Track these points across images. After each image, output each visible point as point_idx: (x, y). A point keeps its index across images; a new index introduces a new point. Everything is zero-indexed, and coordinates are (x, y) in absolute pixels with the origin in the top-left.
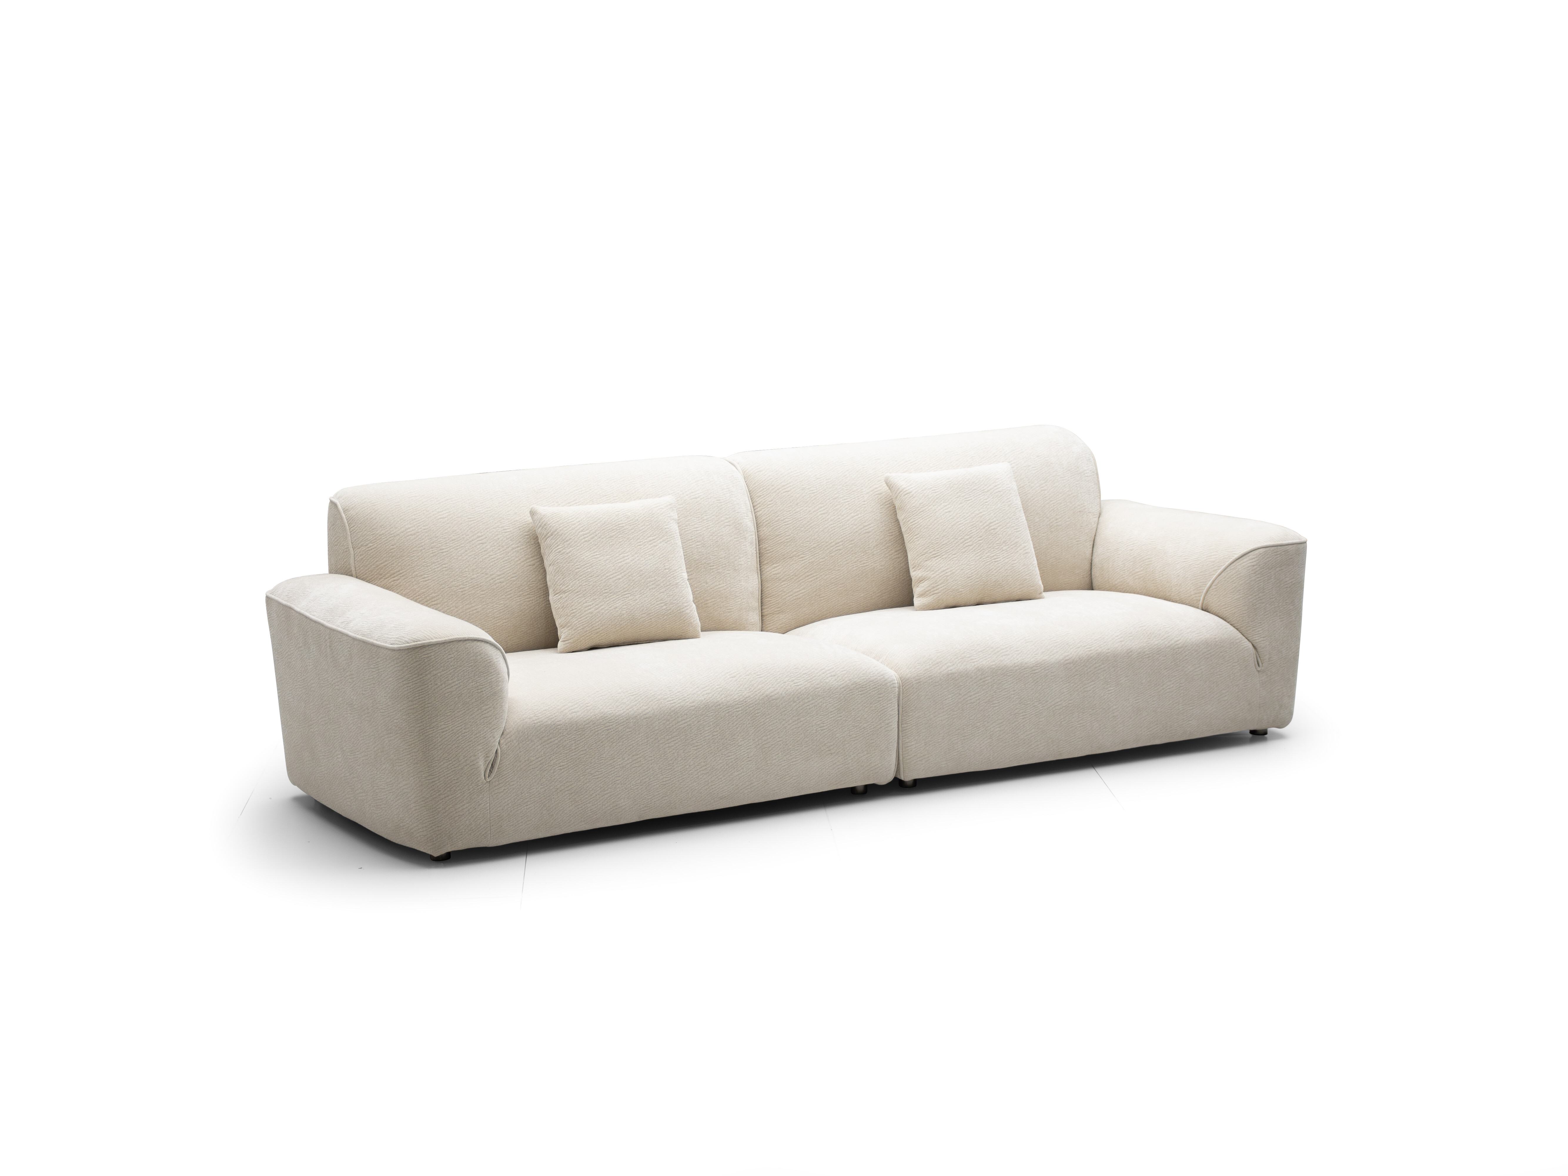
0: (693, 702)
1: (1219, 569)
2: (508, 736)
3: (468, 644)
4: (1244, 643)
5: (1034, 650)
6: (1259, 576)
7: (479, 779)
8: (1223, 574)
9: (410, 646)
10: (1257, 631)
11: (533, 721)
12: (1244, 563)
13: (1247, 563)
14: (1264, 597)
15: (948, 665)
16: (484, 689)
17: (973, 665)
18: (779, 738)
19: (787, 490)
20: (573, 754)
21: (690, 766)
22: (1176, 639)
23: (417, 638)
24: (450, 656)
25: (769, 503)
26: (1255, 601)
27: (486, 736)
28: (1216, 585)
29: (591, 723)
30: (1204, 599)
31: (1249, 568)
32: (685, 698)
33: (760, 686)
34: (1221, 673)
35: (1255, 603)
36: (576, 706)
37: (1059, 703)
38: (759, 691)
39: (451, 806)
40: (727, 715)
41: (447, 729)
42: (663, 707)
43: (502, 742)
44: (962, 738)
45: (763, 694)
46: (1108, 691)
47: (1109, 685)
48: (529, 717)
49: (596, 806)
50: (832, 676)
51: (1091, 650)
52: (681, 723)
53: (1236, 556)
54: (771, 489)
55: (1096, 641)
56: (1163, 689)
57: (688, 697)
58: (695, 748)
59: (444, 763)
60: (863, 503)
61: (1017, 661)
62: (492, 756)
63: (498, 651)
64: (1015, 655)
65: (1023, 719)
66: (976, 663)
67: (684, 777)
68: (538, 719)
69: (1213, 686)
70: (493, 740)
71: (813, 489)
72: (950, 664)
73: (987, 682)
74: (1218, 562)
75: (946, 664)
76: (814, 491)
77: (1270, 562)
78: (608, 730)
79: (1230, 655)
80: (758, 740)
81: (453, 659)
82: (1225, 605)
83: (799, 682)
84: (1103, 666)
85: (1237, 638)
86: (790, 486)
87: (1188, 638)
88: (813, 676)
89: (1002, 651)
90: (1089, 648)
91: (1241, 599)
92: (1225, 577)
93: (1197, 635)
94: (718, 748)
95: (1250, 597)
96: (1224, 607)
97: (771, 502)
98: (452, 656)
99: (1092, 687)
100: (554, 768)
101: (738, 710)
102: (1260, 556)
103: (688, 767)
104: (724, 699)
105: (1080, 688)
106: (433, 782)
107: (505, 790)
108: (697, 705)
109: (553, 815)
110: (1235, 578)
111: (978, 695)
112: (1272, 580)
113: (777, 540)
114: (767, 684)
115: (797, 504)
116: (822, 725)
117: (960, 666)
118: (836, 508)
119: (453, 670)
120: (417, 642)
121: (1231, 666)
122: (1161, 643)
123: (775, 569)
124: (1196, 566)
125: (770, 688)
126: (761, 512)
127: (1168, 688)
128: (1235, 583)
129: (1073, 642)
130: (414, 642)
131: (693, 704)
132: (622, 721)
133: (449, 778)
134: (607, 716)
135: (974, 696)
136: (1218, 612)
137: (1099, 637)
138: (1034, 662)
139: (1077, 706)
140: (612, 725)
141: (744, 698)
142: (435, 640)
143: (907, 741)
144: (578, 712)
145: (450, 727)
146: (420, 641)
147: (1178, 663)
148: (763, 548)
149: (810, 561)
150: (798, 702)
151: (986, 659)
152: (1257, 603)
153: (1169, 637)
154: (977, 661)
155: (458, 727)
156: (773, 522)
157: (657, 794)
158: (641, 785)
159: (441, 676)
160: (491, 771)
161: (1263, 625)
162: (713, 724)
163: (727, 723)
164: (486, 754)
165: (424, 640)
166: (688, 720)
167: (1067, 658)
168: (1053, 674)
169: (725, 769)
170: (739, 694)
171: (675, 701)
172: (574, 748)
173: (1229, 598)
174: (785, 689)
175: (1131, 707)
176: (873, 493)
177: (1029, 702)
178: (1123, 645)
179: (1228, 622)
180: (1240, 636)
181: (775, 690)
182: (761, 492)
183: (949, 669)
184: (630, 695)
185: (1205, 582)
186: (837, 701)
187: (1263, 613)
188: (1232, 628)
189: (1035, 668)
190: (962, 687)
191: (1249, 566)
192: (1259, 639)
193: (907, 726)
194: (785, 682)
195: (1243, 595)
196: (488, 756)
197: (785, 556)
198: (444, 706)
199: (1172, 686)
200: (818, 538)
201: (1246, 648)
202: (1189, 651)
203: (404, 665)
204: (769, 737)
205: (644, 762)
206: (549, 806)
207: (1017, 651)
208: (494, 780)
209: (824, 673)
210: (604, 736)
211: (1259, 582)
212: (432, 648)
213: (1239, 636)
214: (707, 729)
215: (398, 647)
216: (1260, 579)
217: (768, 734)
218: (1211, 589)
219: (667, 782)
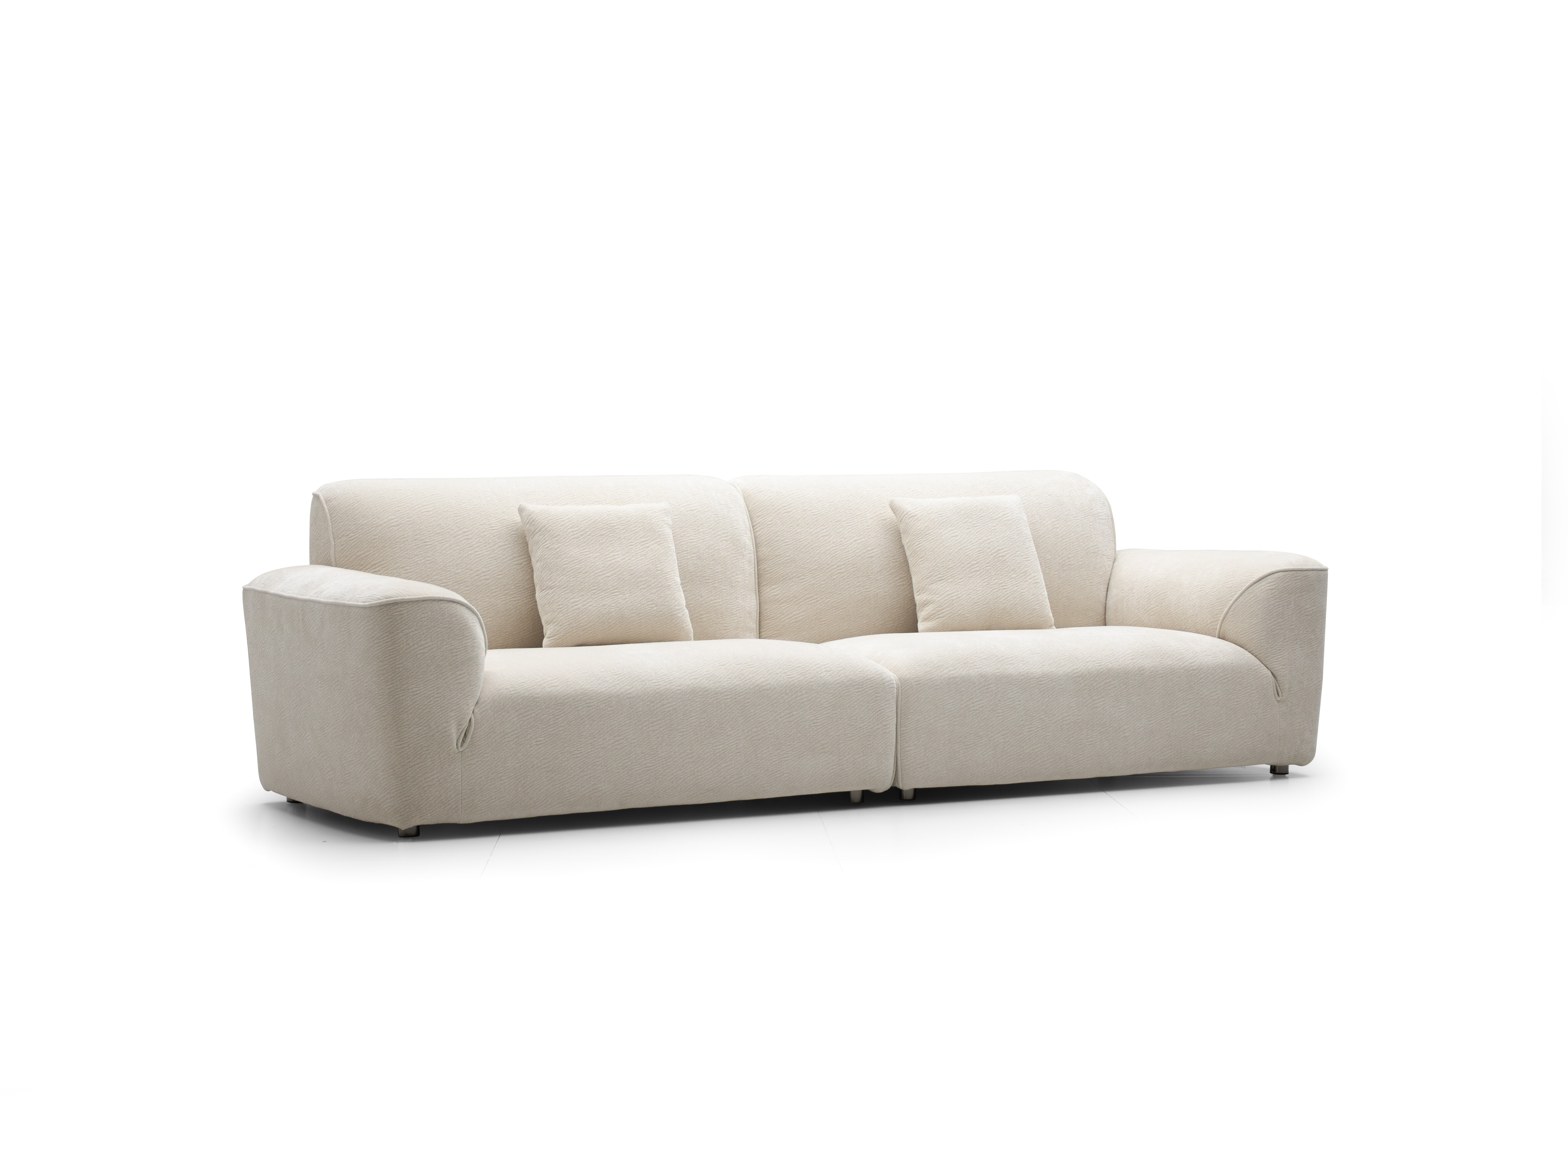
0: (680, 686)
1: (1236, 594)
2: (483, 705)
3: (444, 605)
4: (1263, 670)
5: (1041, 662)
6: (1278, 600)
7: (451, 748)
8: (1240, 598)
9: (382, 602)
10: (1276, 658)
11: (510, 691)
12: (1262, 586)
13: (1265, 586)
14: (1283, 623)
15: (949, 669)
16: (458, 653)
17: (976, 670)
18: (770, 731)
19: (788, 510)
20: (551, 729)
21: (675, 753)
22: (1191, 661)
23: (389, 595)
24: (424, 615)
25: (769, 523)
26: (1274, 627)
27: (459, 703)
28: (1233, 611)
29: (571, 698)
30: (1221, 626)
31: (1267, 592)
32: (671, 682)
33: (751, 676)
34: (1238, 700)
35: (1274, 628)
36: (556, 680)
37: (1067, 718)
38: (749, 681)
39: (420, 775)
40: (715, 702)
41: (418, 692)
42: (647, 688)
43: (476, 711)
44: (964, 747)
45: (753, 684)
46: (1119, 709)
47: (1120, 703)
48: (505, 687)
49: (575, 787)
50: (826, 671)
51: (1101, 665)
52: (665, 706)
53: (1254, 580)
54: (771, 509)
55: (1106, 657)
56: (1177, 712)
57: (675, 680)
58: (681, 734)
59: (415, 728)
60: (867, 528)
61: (1023, 670)
62: (466, 724)
63: (475, 616)
64: (1021, 665)
65: (1029, 731)
66: (979, 669)
67: (669, 764)
68: (515, 690)
69: (1230, 713)
70: (467, 708)
71: (815, 511)
72: (952, 669)
73: (990, 689)
74: (1236, 587)
75: (947, 668)
76: (816, 513)
77: (1290, 586)
78: (589, 707)
79: (1248, 681)
80: (748, 731)
81: (426, 618)
82: (1242, 631)
83: (792, 675)
84: (1113, 682)
85: (1255, 665)
86: (791, 507)
87: (1203, 661)
88: (807, 669)
89: (1007, 660)
90: (1099, 663)
91: (1259, 624)
92: (1242, 602)
93: (1213, 659)
94: (705, 736)
95: (1269, 622)
96: (1241, 633)
97: (771, 522)
98: (426, 615)
99: (1102, 703)
100: (531, 742)
101: (726, 697)
102: (1278, 580)
103: (672, 753)
104: (712, 685)
105: (1089, 703)
106: (402, 748)
107: (478, 761)
108: (683, 689)
109: (528, 793)
110: (1252, 603)
111: (981, 702)
112: (1292, 605)
113: (777, 560)
114: (758, 674)
115: (798, 525)
116: (815, 721)
117: (963, 671)
118: (839, 530)
119: (426, 630)
120: (389, 598)
121: (1250, 693)
122: (1175, 663)
123: (774, 590)
124: (1213, 594)
125: (761, 678)
126: (760, 532)
127: (1182, 711)
128: (1253, 607)
129: (1082, 656)
130: (386, 598)
131: (679, 688)
132: (604, 698)
133: (420, 745)
134: (588, 693)
135: (977, 703)
136: (1235, 639)
137: (1110, 653)
138: (1040, 673)
139: (1086, 722)
140: (593, 702)
141: (733, 686)
142: (408, 597)
143: (906, 745)
144: (558, 686)
145: (422, 690)
146: (392, 598)
147: (1193, 685)
148: (762, 568)
149: (811, 583)
150: (790, 694)
151: (990, 666)
152: (1276, 629)
153: (1183, 658)
154: (980, 668)
155: (430, 691)
156: (773, 542)
157: (639, 779)
158: (623, 769)
159: (413, 635)
160: (463, 741)
161: (1283, 652)
162: (700, 710)
163: (716, 710)
164: (459, 722)
165: (397, 597)
166: (674, 703)
167: (1075, 671)
168: (1060, 687)
169: (712, 759)
170: (728, 682)
171: (660, 683)
172: (553, 723)
173: (1247, 623)
174: (777, 680)
175: (1144, 728)
176: (878, 519)
177: (1035, 715)
178: (1134, 663)
179: (1246, 650)
180: (1259, 662)
181: (766, 680)
182: (761, 512)
183: (951, 673)
184: (613, 674)
185: (1222, 608)
186: (832, 697)
187: (1282, 639)
188: (1250, 655)
189: (1042, 679)
190: (965, 692)
191: (1267, 590)
192: (1278, 667)
193: (906, 730)
194: (778, 674)
195: (1262, 620)
196: (461, 723)
197: (785, 577)
198: (416, 668)
199: (1186, 709)
200: (819, 560)
201: (1264, 676)
202: (1204, 674)
203: (376, 623)
204: (759, 729)
205: (626, 745)
206: (524, 783)
207: (1022, 661)
208: (467, 750)
209: (818, 668)
210: (584, 713)
211: (1278, 606)
212: (405, 606)
213: (1257, 663)
214: (693, 715)
215: (370, 605)
216: (1278, 603)
217: (758, 725)
218: (1228, 615)
219: (650, 768)
